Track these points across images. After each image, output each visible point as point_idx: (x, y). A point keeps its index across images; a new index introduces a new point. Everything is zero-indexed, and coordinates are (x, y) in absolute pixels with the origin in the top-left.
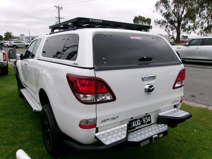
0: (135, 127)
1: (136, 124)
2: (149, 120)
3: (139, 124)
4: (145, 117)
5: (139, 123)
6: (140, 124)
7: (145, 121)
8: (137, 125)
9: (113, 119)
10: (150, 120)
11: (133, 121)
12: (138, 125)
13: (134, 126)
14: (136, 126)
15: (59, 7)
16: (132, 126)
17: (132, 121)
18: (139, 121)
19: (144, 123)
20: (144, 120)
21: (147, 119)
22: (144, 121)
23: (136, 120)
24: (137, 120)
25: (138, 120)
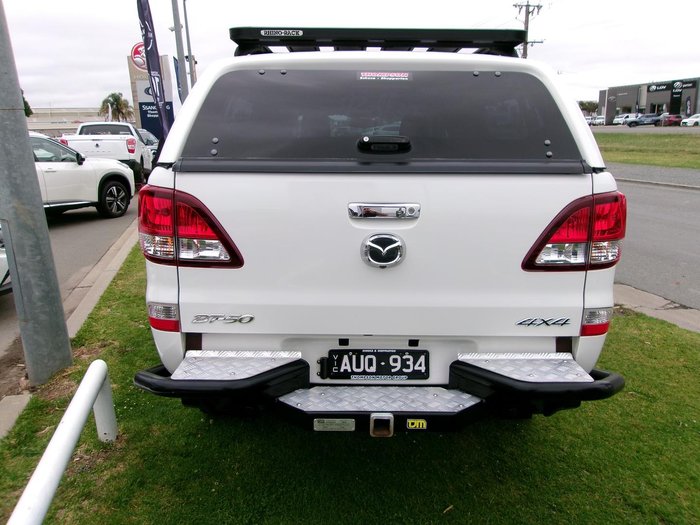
0: (346, 375)
1: (358, 366)
2: (417, 368)
3: (367, 370)
4: (401, 353)
5: (370, 364)
6: (373, 369)
7: (399, 365)
8: (361, 370)
9: (236, 321)
10: (423, 369)
11: (346, 352)
12: (364, 373)
13: (346, 370)
14: (353, 373)
15: (528, 6)
16: (340, 368)
17: (341, 353)
18: (370, 361)
19: (393, 370)
20: (395, 361)
21: (410, 363)
22: (392, 364)
23: (359, 353)
24: (366, 354)
25: (368, 357)
